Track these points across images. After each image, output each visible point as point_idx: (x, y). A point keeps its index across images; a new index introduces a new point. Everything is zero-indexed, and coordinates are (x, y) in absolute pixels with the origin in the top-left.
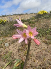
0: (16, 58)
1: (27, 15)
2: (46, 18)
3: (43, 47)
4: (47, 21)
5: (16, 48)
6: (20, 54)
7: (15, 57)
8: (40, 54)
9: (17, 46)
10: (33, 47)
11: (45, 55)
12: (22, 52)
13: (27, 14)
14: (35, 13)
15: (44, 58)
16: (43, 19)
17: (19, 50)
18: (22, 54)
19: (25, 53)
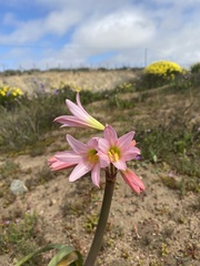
0: (52, 239)
1: (103, 75)
2: (177, 90)
3: (160, 200)
4: (181, 102)
5: (54, 202)
6: (69, 224)
7: (48, 237)
8: (147, 228)
9: (60, 192)
10: (122, 199)
11: (168, 234)
12: (80, 219)
13: (103, 70)
14: (134, 70)
15: (163, 245)
16: (166, 92)
17: (66, 211)
18: (77, 228)
19: (90, 222)
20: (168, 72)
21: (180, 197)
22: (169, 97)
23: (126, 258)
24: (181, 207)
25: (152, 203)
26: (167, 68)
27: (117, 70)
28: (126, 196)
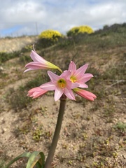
1: (10, 41)
5: (5, 130)
6: (22, 141)
12: (28, 135)
13: (9, 38)
14: (30, 37)
18: (28, 141)
19: (36, 134)
20: (54, 37)
21: (84, 106)
22: (59, 52)
23: (65, 148)
24: (86, 111)
25: (69, 113)
26: (52, 34)
27: (19, 37)
28: (53, 114)
